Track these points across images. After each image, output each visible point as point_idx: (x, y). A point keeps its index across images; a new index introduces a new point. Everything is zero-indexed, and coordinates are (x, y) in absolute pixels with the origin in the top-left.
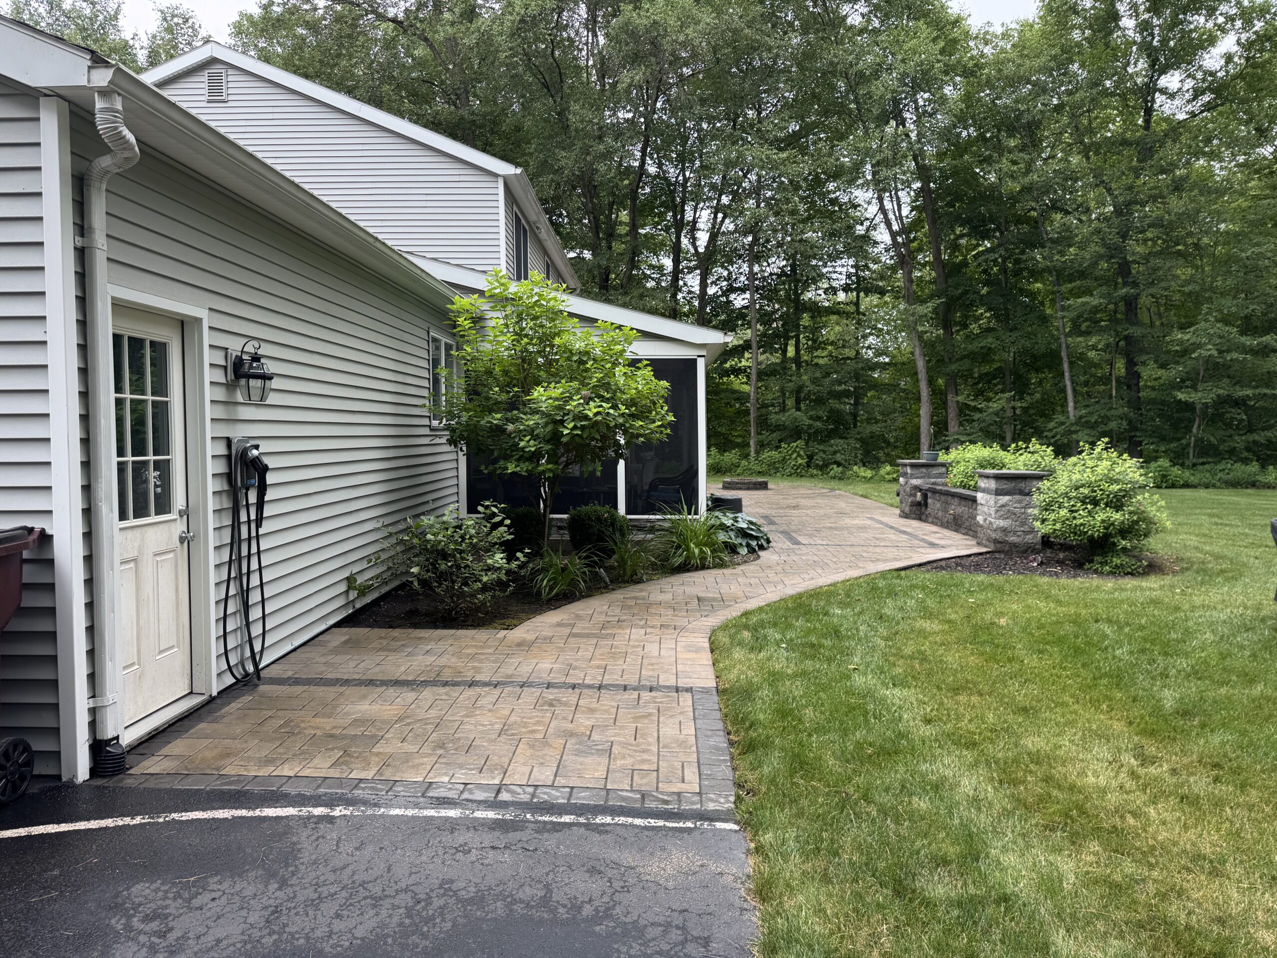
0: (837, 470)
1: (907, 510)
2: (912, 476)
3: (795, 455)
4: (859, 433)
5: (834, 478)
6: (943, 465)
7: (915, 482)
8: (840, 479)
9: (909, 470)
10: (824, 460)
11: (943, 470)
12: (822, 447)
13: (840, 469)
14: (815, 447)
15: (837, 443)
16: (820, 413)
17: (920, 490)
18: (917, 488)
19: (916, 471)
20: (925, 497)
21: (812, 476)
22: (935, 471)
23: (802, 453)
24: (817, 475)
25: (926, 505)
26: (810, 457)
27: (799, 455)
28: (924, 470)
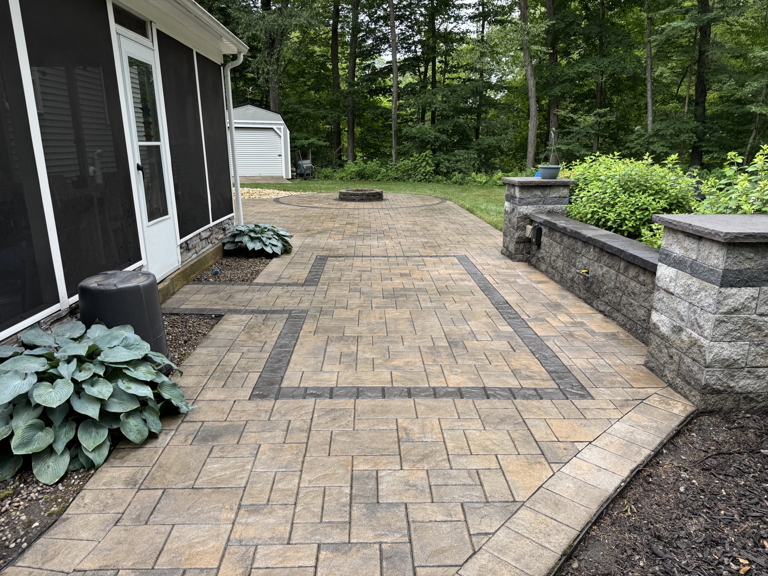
0: (457, 176)
1: (512, 247)
2: (522, 202)
3: (424, 163)
4: (479, 144)
5: (455, 183)
6: (565, 185)
7: (525, 210)
8: (461, 184)
9: (517, 193)
10: (447, 168)
11: (565, 192)
12: (447, 157)
13: (461, 175)
14: (441, 156)
15: (460, 153)
16: (446, 127)
17: (531, 222)
18: (528, 219)
19: (527, 195)
20: (538, 232)
21: (438, 181)
22: (554, 194)
23: (430, 161)
24: (442, 181)
25: (539, 244)
26: (437, 165)
27: (428, 163)
28: (538, 193)
